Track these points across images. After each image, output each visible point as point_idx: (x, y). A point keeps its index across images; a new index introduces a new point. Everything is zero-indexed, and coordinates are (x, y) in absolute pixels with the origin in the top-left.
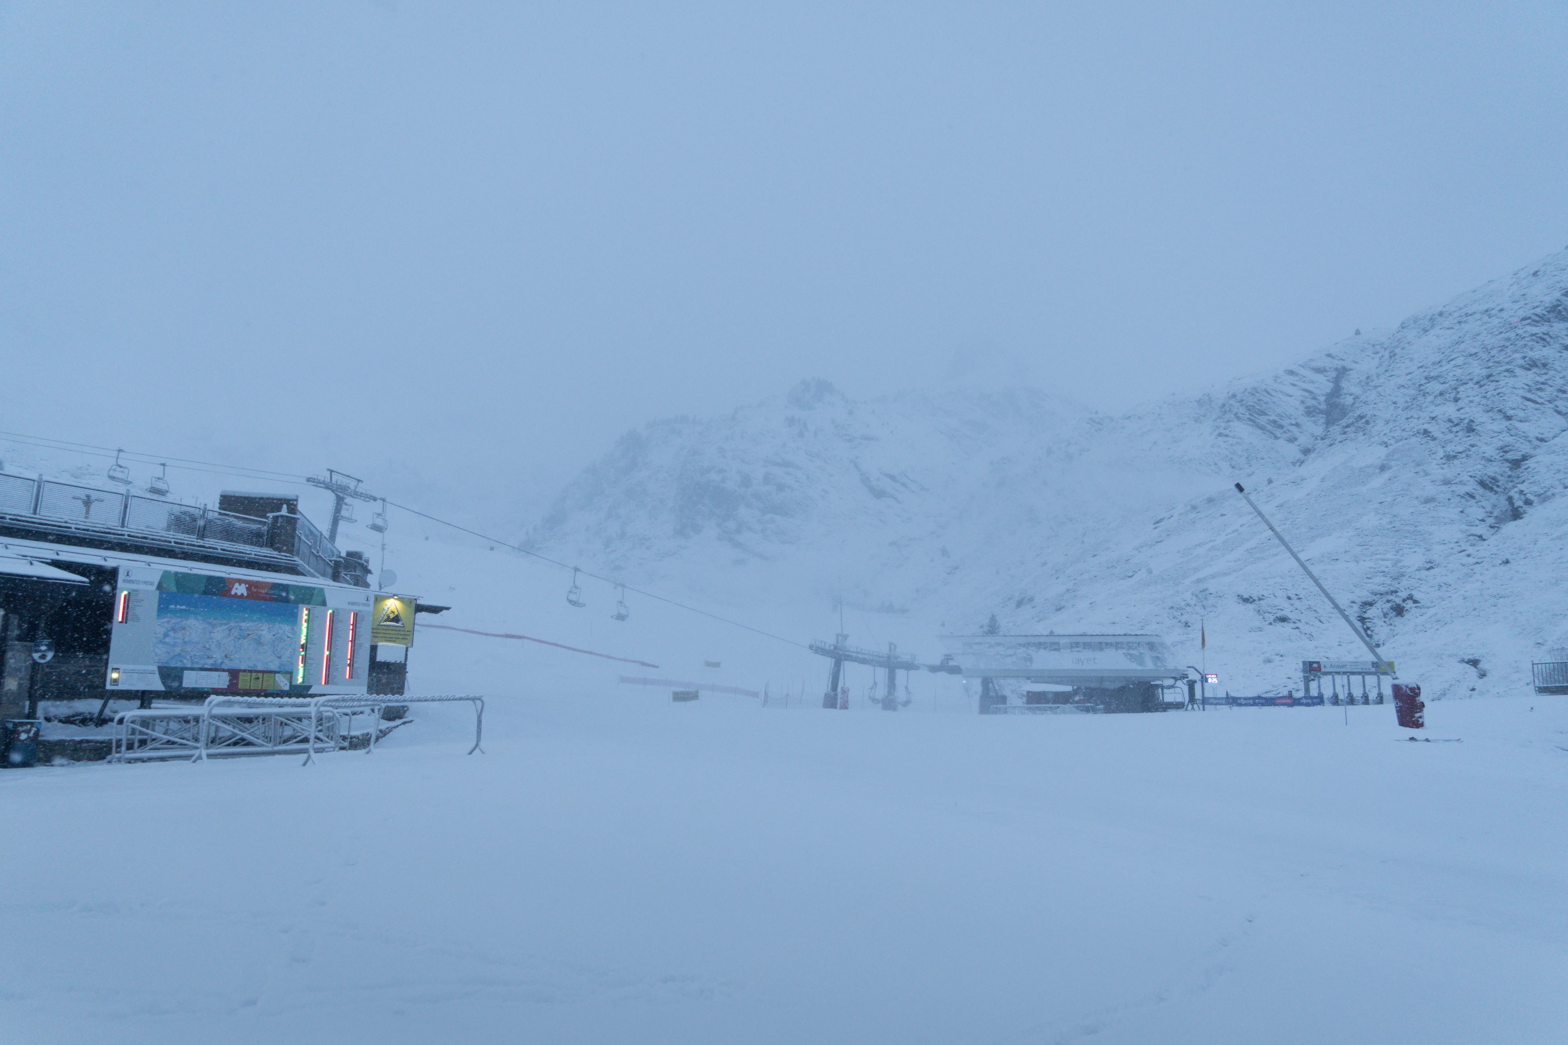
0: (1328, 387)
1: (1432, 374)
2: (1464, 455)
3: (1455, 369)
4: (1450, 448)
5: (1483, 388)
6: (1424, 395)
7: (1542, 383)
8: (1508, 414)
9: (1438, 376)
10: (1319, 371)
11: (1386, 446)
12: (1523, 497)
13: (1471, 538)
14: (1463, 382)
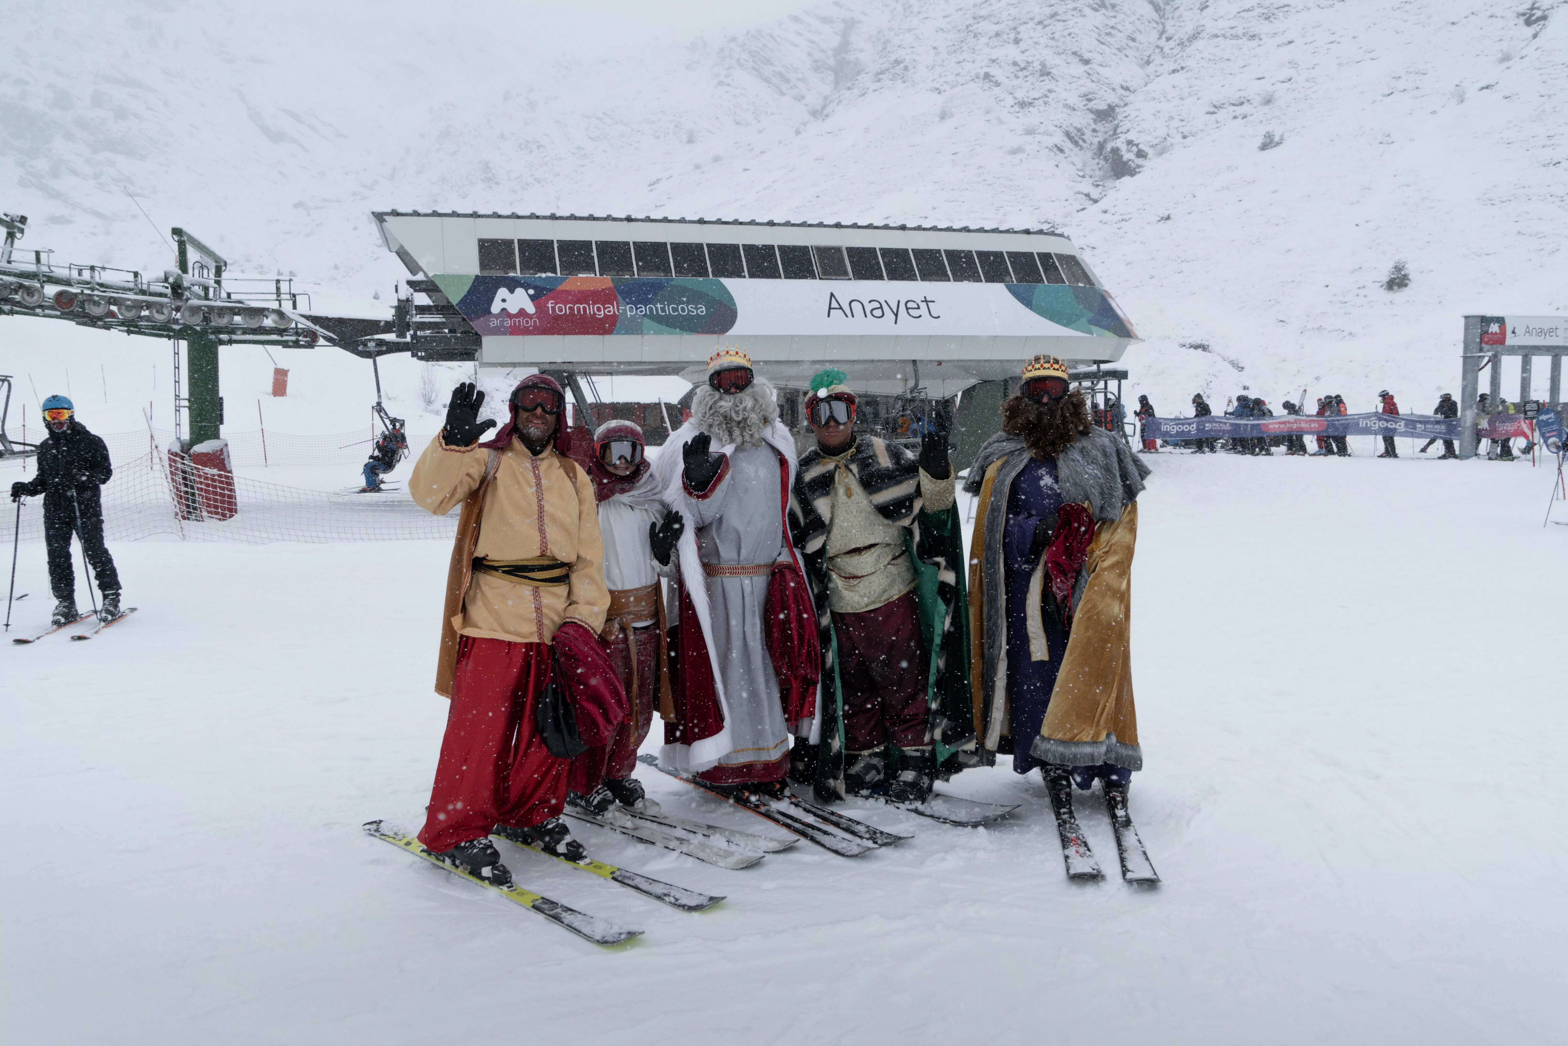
0: (836, 41)
1: (982, 13)
2: (1041, 102)
3: (1009, 7)
4: (1020, 95)
5: (1048, 28)
6: (975, 36)
7: (1112, 27)
8: (1085, 58)
9: (990, 15)
10: (827, 21)
11: (940, 93)
12: (1135, 149)
13: (1078, 196)
14: (1022, 21)
